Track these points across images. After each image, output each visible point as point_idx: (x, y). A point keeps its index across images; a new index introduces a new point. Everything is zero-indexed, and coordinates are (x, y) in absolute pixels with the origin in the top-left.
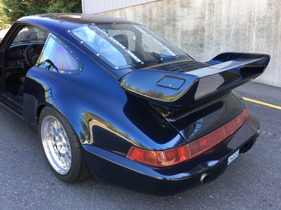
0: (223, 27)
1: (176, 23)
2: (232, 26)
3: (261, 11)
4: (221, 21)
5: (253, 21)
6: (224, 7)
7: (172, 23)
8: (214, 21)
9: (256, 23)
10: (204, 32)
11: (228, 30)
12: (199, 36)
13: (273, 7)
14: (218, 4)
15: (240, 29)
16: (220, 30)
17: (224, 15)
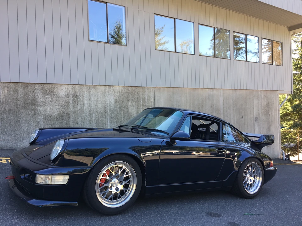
0: (86, 114)
1: (38, 108)
2: (93, 114)
3: (111, 105)
4: (85, 110)
5: (107, 111)
6: (86, 100)
7: (31, 107)
8: (78, 109)
9: (109, 113)
10: (70, 117)
11: (91, 117)
12: (65, 121)
13: (118, 104)
14: (80, 96)
15: (99, 116)
16: (84, 116)
17: (86, 106)
